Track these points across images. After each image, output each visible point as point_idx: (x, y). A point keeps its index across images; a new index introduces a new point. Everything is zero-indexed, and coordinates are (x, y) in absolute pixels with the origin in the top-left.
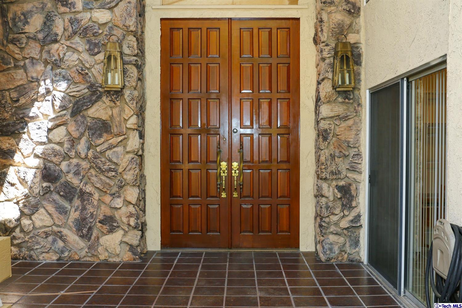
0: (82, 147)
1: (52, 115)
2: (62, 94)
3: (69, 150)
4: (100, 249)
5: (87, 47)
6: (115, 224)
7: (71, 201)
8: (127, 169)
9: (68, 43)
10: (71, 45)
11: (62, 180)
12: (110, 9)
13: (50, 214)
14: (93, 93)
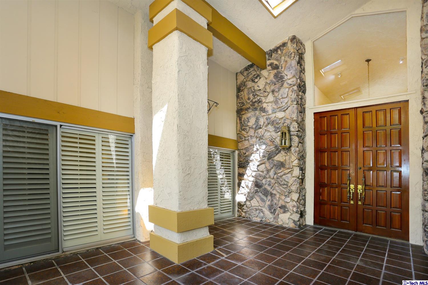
0: (272, 173)
1: (259, 159)
2: (263, 150)
3: (266, 175)
4: (279, 220)
5: (274, 129)
6: (286, 209)
7: (267, 196)
8: (293, 184)
10: (267, 129)
11: (263, 188)
12: (284, 111)
13: (258, 201)
14: (277, 150)
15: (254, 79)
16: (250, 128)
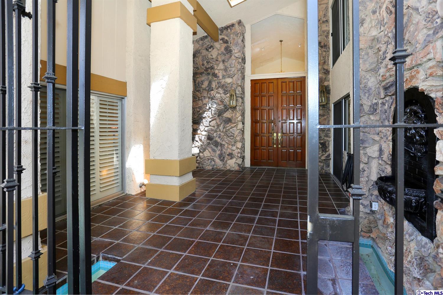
0: (221, 128)
1: (211, 117)
2: (215, 109)
3: (217, 129)
4: (227, 165)
5: (223, 92)
6: (233, 156)
7: (217, 147)
8: (238, 136)
9: (217, 91)
11: (214, 140)
12: (232, 78)
13: (210, 152)
14: (226, 108)
15: (208, 48)
16: (203, 89)
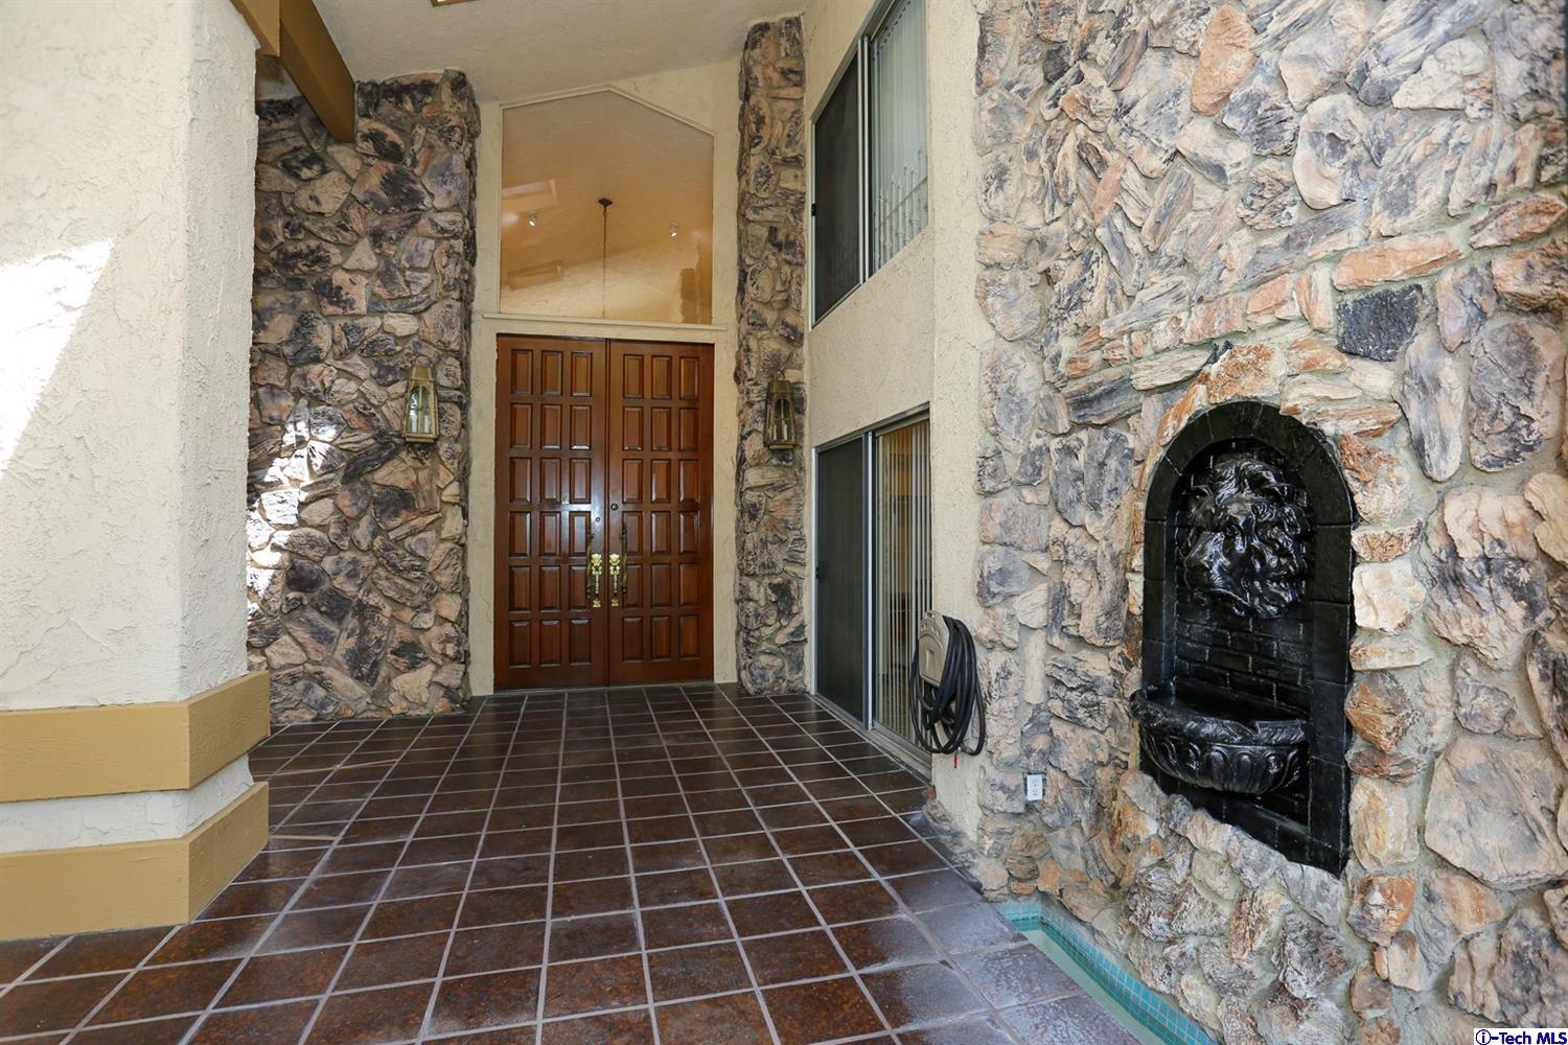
0: (362, 532)
1: (308, 481)
2: (328, 446)
3: (339, 537)
4: (392, 697)
5: (374, 372)
6: (420, 655)
7: (340, 620)
8: (443, 566)
9: (340, 364)
10: (345, 368)
11: (325, 587)
12: (418, 314)
13: (299, 644)
14: (384, 446)
16: (267, 353)
